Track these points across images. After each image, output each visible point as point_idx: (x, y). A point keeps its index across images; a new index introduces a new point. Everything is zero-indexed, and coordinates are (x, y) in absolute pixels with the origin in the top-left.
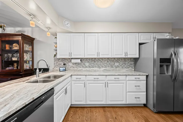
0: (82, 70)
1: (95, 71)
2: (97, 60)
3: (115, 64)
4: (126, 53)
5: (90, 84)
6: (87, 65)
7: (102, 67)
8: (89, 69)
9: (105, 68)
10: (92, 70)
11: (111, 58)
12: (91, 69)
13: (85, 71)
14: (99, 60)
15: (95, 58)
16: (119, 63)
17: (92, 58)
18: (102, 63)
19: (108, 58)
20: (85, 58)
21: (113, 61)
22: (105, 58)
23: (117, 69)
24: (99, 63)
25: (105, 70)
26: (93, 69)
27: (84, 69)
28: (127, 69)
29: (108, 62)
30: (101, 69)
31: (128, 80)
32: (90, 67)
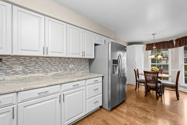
0: (4, 80)
1: (38, 79)
2: (42, 59)
3: (69, 65)
4: (83, 52)
5: (28, 108)
6: (17, 70)
7: (51, 71)
8: (25, 76)
9: (56, 73)
10: (30, 77)
11: (65, 58)
12: (29, 75)
13: (12, 81)
14: (45, 60)
15: (38, 57)
16: (74, 64)
17: (31, 57)
18: (50, 64)
19: (60, 58)
20: (12, 56)
21: (67, 62)
22: (55, 58)
23: (72, 72)
24: (45, 65)
25: (56, 74)
26: (33, 75)
27: (8, 78)
28: (83, 72)
29: (60, 63)
30: (48, 74)
31: (88, 85)
32: (25, 73)
